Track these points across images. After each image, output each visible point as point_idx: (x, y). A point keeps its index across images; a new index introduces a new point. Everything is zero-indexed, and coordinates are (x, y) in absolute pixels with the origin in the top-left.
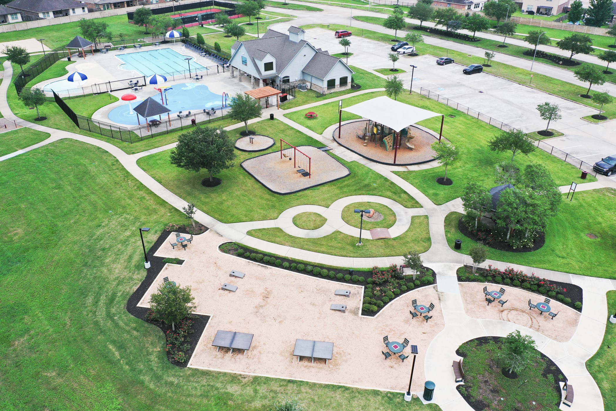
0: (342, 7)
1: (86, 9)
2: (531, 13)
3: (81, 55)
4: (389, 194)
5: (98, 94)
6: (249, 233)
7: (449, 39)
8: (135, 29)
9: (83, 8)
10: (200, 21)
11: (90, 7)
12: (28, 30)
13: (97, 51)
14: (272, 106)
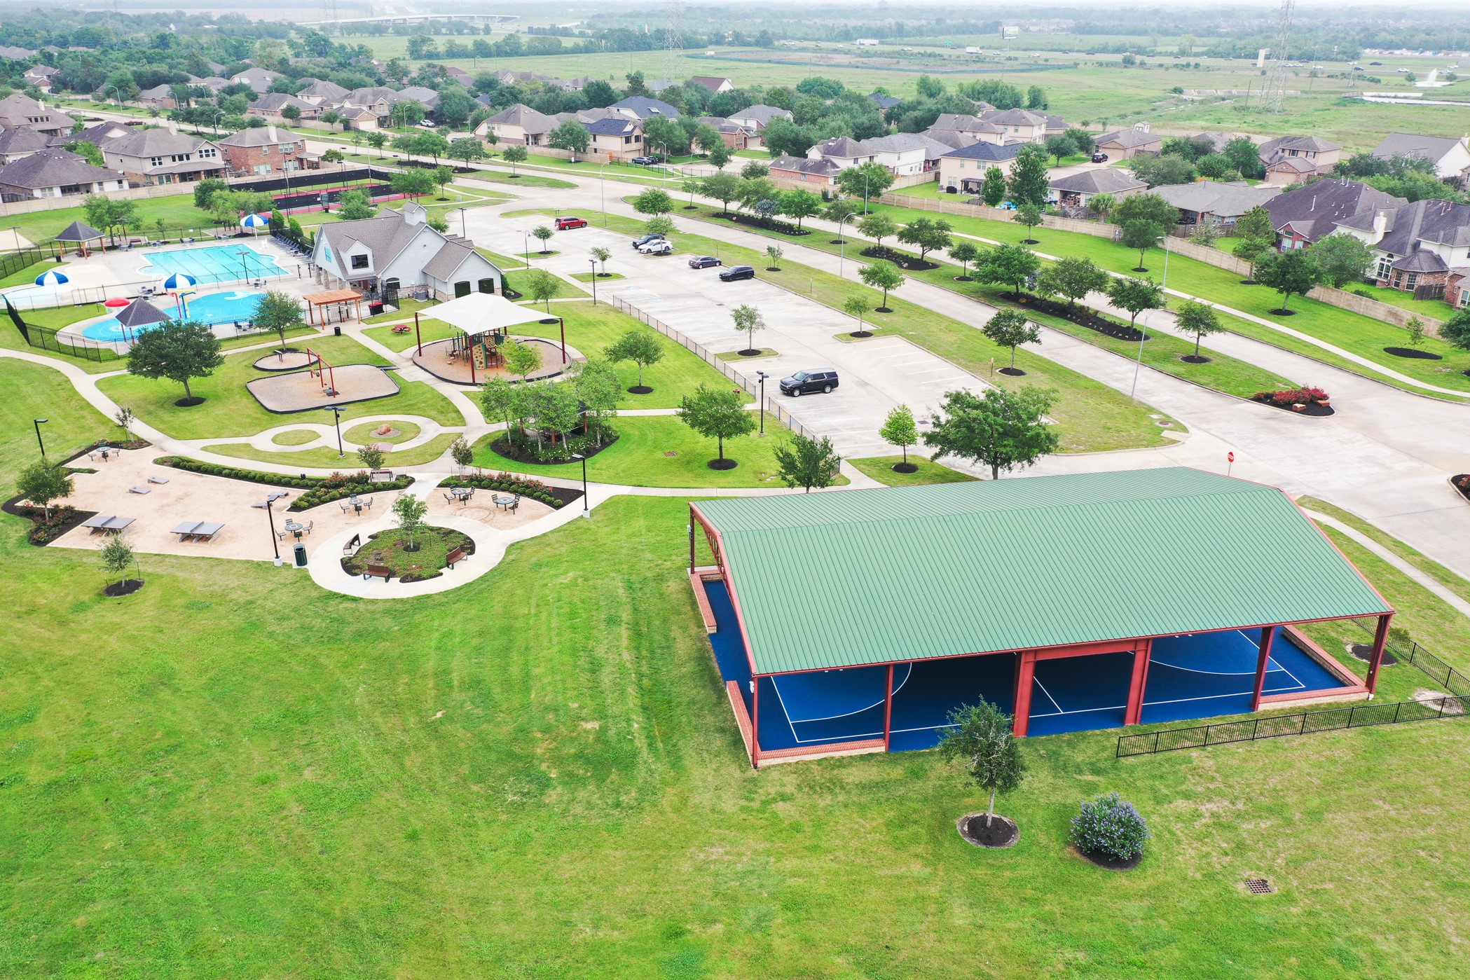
0: (620, 181)
1: (125, 184)
2: (951, 190)
3: (81, 253)
4: (433, 413)
5: (83, 304)
6: (205, 449)
7: (759, 231)
8: (199, 215)
9: (120, 182)
10: (325, 204)
11: (134, 180)
12: (8, 216)
13: (113, 248)
14: (353, 319)
